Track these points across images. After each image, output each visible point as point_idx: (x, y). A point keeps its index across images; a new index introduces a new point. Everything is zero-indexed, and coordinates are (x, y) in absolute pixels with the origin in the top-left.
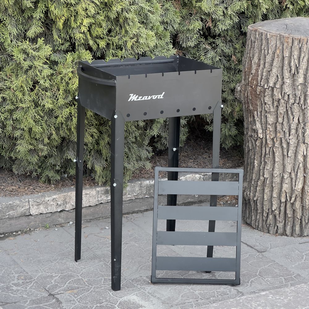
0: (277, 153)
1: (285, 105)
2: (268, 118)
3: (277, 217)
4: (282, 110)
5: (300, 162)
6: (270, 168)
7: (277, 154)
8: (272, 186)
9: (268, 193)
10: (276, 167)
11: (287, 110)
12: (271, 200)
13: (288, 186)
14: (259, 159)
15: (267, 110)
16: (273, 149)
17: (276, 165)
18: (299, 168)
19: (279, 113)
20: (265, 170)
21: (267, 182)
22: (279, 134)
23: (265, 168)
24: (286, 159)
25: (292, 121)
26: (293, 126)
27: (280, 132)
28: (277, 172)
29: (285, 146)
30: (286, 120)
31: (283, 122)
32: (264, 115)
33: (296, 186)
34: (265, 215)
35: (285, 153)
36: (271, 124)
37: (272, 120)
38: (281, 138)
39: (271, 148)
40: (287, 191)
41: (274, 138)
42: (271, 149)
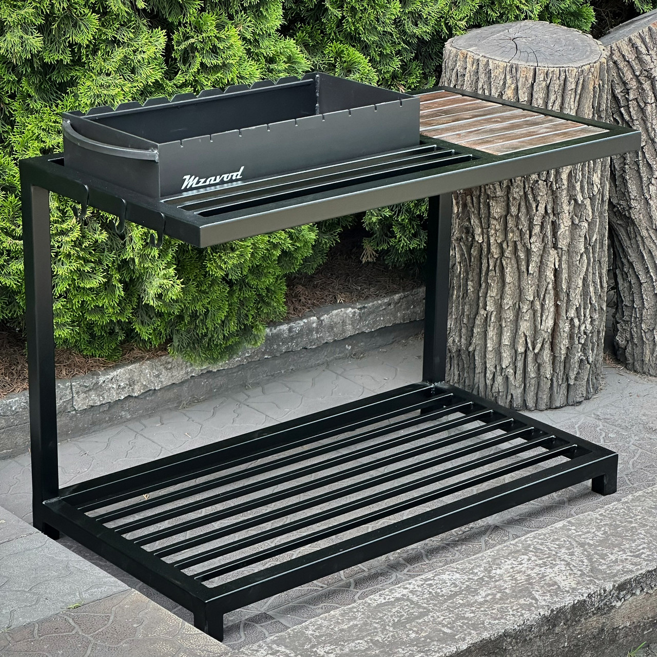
0: (509, 268)
1: (522, 184)
2: (491, 208)
3: (511, 378)
4: (517, 192)
5: (548, 280)
6: (497, 295)
7: (508, 271)
8: (501, 325)
9: (494, 338)
10: (508, 292)
11: (525, 193)
12: (499, 350)
13: (528, 324)
14: (476, 279)
15: (489, 193)
16: (501, 261)
17: (507, 289)
18: (548, 291)
19: (511, 199)
20: (488, 298)
21: (492, 319)
22: (511, 235)
23: (488, 295)
24: (525, 277)
25: (535, 211)
26: (537, 221)
27: (513, 232)
28: (508, 302)
29: (522, 255)
30: (523, 210)
31: (518, 214)
32: (485, 201)
33: (543, 323)
34: (489, 375)
35: (523, 268)
36: (497, 217)
37: (499, 210)
38: (515, 242)
39: (497, 259)
40: (527, 334)
41: (503, 241)
42: (498, 261)
